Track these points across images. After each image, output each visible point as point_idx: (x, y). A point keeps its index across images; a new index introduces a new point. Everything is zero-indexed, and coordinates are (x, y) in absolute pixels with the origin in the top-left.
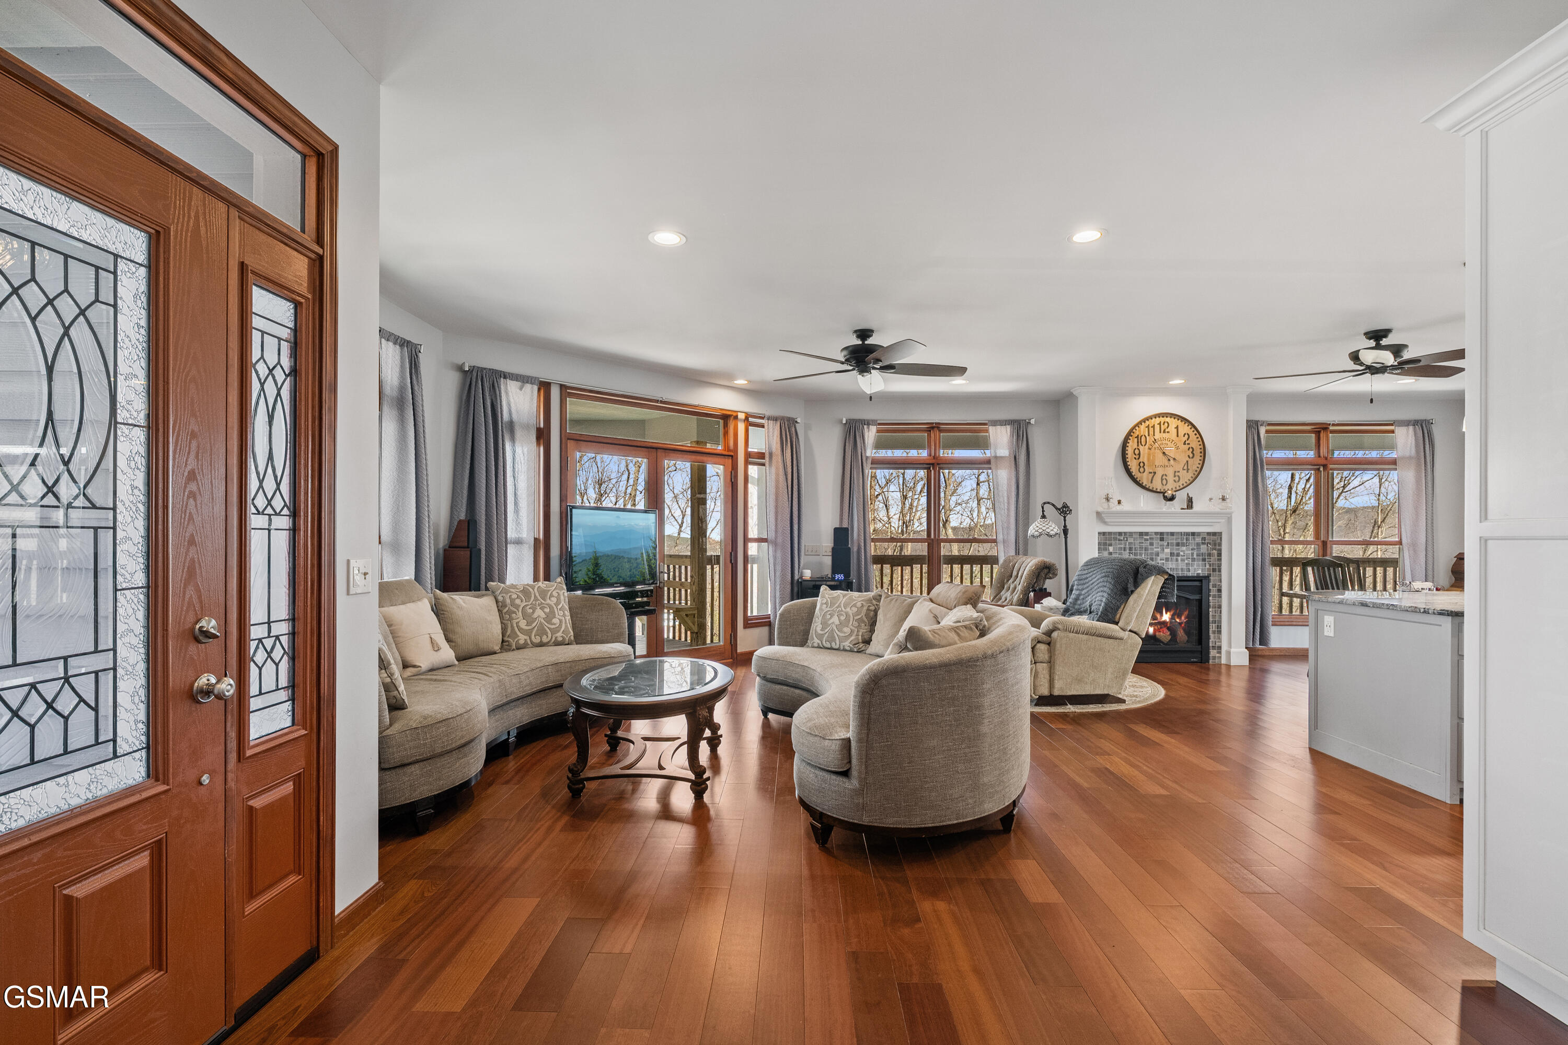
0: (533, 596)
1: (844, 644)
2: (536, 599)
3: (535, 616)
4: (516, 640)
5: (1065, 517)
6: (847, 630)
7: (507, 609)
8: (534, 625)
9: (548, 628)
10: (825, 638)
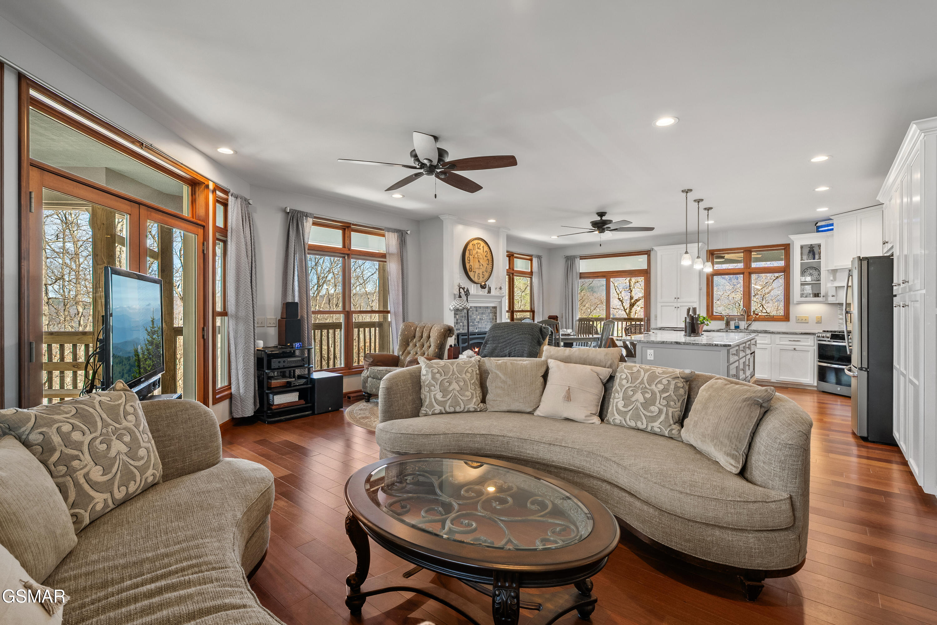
0: (98, 420)
1: (469, 406)
2: (105, 425)
3: (113, 453)
4: (91, 506)
5: (467, 297)
6: (468, 394)
7: (56, 456)
8: (114, 470)
9: (135, 467)
10: (448, 405)
